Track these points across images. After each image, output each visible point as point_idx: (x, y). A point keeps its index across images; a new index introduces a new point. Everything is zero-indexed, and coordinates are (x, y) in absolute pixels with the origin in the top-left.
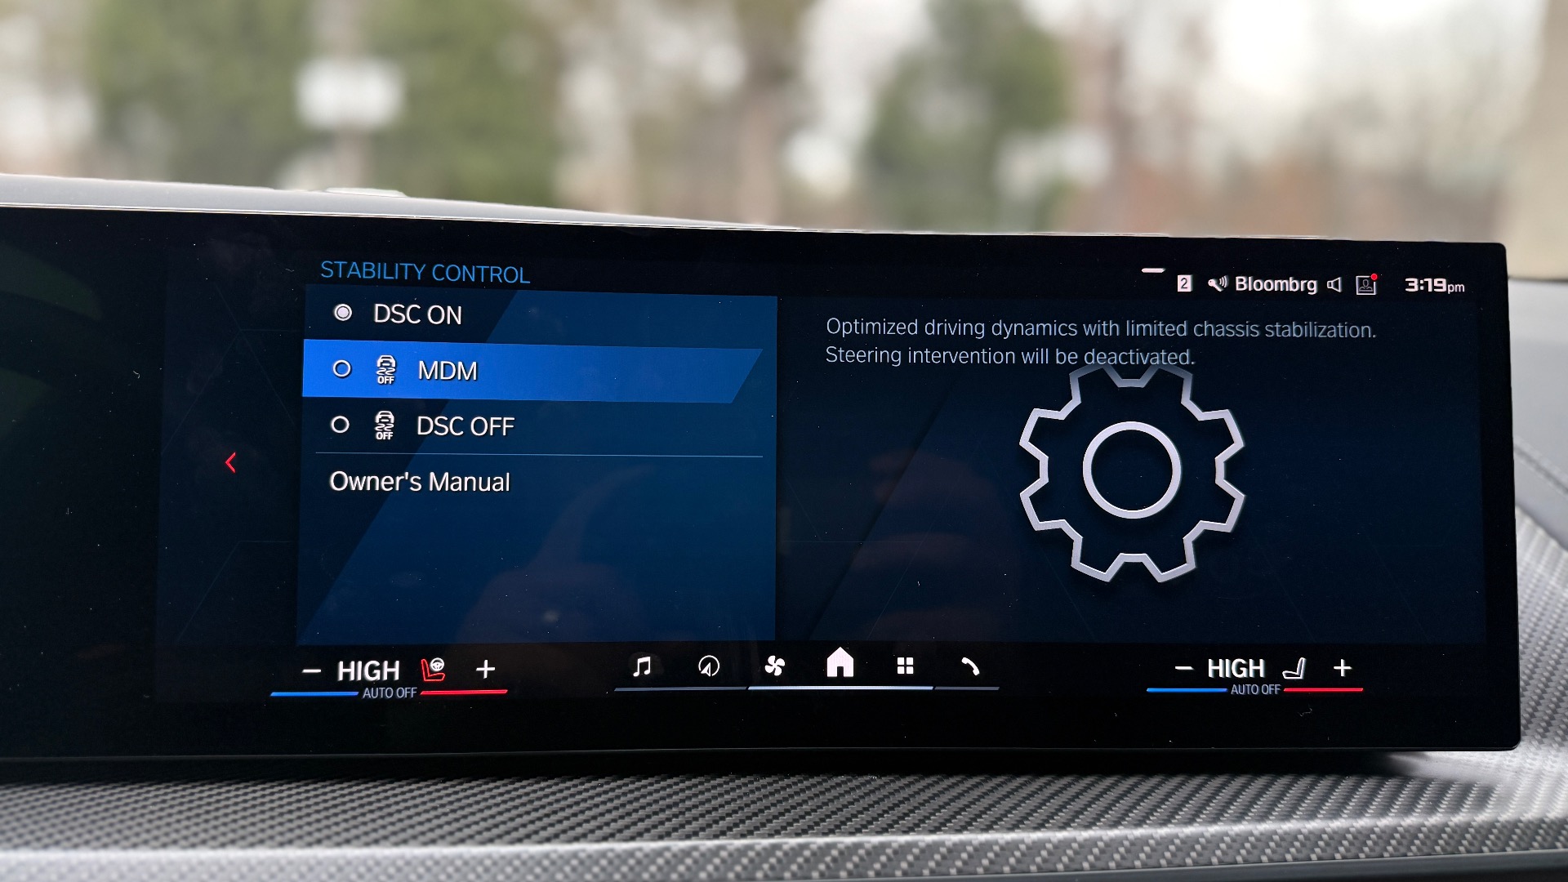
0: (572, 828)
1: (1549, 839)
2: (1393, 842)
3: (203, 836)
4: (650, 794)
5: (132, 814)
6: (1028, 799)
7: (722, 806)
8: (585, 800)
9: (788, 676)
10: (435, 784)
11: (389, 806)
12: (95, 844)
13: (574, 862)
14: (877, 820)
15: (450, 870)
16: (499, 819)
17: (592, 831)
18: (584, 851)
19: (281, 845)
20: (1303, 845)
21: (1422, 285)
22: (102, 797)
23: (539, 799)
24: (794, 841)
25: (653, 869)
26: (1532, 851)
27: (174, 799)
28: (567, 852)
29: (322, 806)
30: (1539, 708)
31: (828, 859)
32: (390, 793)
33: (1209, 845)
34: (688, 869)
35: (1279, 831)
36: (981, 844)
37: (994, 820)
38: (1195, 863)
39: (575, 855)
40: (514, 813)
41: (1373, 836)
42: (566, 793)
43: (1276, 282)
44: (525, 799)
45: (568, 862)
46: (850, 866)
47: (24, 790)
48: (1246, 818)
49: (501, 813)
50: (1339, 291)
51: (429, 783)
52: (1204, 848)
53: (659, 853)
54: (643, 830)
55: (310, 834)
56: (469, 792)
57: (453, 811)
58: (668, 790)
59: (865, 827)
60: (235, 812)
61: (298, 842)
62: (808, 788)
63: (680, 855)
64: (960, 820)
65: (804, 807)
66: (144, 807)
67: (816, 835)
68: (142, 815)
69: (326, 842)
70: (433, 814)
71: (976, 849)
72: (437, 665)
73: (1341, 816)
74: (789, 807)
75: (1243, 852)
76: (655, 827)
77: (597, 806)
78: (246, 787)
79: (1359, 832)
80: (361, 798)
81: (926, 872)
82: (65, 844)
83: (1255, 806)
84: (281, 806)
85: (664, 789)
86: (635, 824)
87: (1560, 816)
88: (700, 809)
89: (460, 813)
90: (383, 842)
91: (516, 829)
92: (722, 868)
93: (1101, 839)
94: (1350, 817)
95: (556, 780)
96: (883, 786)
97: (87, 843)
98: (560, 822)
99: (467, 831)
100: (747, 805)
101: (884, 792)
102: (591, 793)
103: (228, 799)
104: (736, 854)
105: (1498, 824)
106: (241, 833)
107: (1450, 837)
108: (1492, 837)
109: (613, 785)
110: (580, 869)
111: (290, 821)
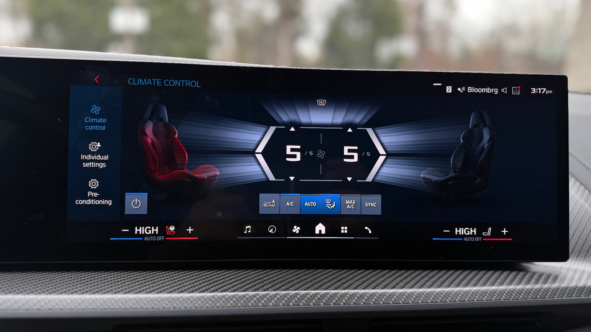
0: (223, 287)
1: (579, 293)
2: (522, 294)
3: (86, 290)
4: (251, 275)
5: (59, 282)
6: (389, 278)
7: (277, 279)
8: (227, 277)
9: (301, 233)
10: (171, 272)
11: (154, 279)
12: (46, 292)
13: (224, 299)
14: (334, 284)
15: (178, 302)
16: (195, 284)
17: (230, 288)
18: (227, 295)
19: (115, 293)
20: (489, 295)
21: (537, 91)
22: (48, 276)
23: (210, 277)
24: (304, 292)
25: (252, 301)
26: (572, 298)
27: (75, 277)
28: (221, 295)
29: (129, 280)
30: (576, 247)
31: (316, 298)
32: (155, 275)
33: (455, 295)
34: (265, 302)
35: (481, 290)
36: (372, 294)
37: (377, 285)
38: (450, 301)
39: (224, 296)
40: (201, 282)
41: (515, 292)
42: (220, 275)
43: (483, 89)
44: (205, 277)
45: (221, 299)
46: (324, 301)
47: (19, 274)
48: (469, 285)
49: (196, 282)
50: (506, 93)
51: (169, 271)
52: (453, 296)
53: (255, 296)
54: (249, 288)
55: (126, 289)
56: (184, 275)
57: (179, 281)
58: (257, 274)
59: (329, 287)
60: (98, 282)
61: (121, 292)
62: (309, 274)
63: (262, 297)
64: (364, 285)
65: (307, 280)
66: (64, 280)
67: (312, 290)
68: (63, 282)
69: (132, 292)
70: (170, 282)
71: (370, 295)
72: (172, 228)
73: (503, 285)
74: (302, 280)
75: (468, 297)
76: (253, 287)
77: (231, 279)
78: (101, 273)
79: (510, 290)
80: (144, 277)
81: (352, 303)
82: (36, 292)
83: (472, 281)
84: (115, 280)
85: (256, 273)
86: (245, 286)
87: (583, 285)
88: (269, 280)
89: (181, 282)
90: (152, 292)
91: (202, 288)
92: (278, 301)
93: (416, 292)
94: (506, 285)
95: (216, 271)
96: (336, 273)
97: (43, 292)
98: (218, 285)
99: (184, 288)
100: (286, 279)
101: (336, 275)
102: (229, 275)
103: (95, 277)
104: (282, 296)
105: (560, 288)
106: (100, 289)
107: (543, 292)
108: (558, 292)
109: (237, 272)
110: (226, 302)
111: (118, 285)
